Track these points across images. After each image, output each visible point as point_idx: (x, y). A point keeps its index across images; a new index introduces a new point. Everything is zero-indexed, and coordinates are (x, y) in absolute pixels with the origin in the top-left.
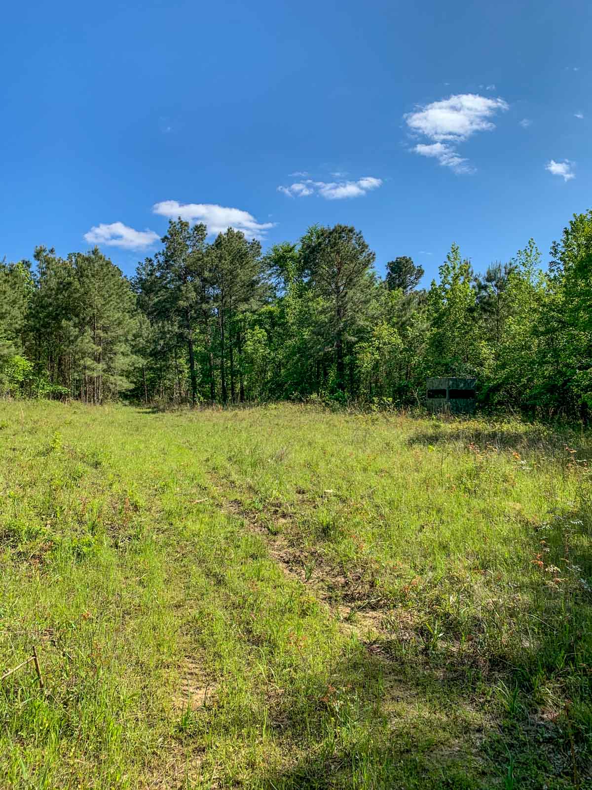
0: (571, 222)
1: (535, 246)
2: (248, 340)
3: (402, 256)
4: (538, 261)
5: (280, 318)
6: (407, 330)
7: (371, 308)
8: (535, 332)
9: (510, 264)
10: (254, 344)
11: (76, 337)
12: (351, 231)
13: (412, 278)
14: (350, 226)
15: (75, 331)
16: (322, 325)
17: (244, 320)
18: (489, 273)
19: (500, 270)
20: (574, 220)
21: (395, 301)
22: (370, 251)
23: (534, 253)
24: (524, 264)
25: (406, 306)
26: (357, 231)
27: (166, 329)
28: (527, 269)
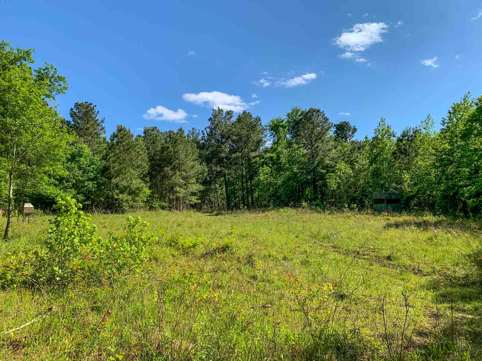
0: (452, 107)
1: (431, 118)
2: (261, 173)
3: (344, 121)
4: (433, 126)
5: (277, 160)
6: (355, 165)
7: (331, 153)
8: (434, 166)
9: (416, 128)
10: (264, 175)
11: (172, 176)
12: (318, 111)
13: (350, 133)
14: (317, 109)
15: (171, 173)
16: (304, 163)
17: (256, 162)
18: (404, 132)
19: (410, 131)
20: (453, 106)
21: (346, 149)
22: (330, 122)
23: (430, 122)
24: (424, 128)
25: (352, 152)
26: (321, 111)
27: (213, 170)
28: (426, 131)
